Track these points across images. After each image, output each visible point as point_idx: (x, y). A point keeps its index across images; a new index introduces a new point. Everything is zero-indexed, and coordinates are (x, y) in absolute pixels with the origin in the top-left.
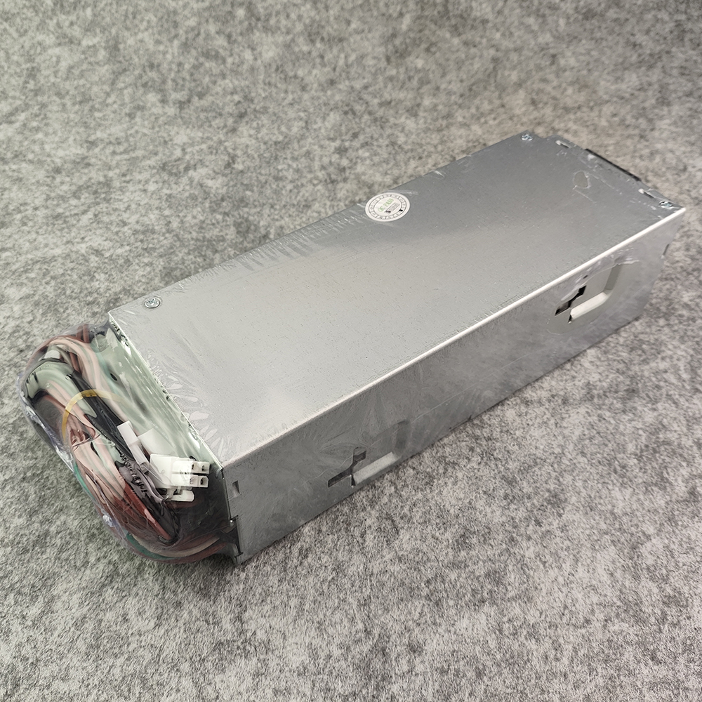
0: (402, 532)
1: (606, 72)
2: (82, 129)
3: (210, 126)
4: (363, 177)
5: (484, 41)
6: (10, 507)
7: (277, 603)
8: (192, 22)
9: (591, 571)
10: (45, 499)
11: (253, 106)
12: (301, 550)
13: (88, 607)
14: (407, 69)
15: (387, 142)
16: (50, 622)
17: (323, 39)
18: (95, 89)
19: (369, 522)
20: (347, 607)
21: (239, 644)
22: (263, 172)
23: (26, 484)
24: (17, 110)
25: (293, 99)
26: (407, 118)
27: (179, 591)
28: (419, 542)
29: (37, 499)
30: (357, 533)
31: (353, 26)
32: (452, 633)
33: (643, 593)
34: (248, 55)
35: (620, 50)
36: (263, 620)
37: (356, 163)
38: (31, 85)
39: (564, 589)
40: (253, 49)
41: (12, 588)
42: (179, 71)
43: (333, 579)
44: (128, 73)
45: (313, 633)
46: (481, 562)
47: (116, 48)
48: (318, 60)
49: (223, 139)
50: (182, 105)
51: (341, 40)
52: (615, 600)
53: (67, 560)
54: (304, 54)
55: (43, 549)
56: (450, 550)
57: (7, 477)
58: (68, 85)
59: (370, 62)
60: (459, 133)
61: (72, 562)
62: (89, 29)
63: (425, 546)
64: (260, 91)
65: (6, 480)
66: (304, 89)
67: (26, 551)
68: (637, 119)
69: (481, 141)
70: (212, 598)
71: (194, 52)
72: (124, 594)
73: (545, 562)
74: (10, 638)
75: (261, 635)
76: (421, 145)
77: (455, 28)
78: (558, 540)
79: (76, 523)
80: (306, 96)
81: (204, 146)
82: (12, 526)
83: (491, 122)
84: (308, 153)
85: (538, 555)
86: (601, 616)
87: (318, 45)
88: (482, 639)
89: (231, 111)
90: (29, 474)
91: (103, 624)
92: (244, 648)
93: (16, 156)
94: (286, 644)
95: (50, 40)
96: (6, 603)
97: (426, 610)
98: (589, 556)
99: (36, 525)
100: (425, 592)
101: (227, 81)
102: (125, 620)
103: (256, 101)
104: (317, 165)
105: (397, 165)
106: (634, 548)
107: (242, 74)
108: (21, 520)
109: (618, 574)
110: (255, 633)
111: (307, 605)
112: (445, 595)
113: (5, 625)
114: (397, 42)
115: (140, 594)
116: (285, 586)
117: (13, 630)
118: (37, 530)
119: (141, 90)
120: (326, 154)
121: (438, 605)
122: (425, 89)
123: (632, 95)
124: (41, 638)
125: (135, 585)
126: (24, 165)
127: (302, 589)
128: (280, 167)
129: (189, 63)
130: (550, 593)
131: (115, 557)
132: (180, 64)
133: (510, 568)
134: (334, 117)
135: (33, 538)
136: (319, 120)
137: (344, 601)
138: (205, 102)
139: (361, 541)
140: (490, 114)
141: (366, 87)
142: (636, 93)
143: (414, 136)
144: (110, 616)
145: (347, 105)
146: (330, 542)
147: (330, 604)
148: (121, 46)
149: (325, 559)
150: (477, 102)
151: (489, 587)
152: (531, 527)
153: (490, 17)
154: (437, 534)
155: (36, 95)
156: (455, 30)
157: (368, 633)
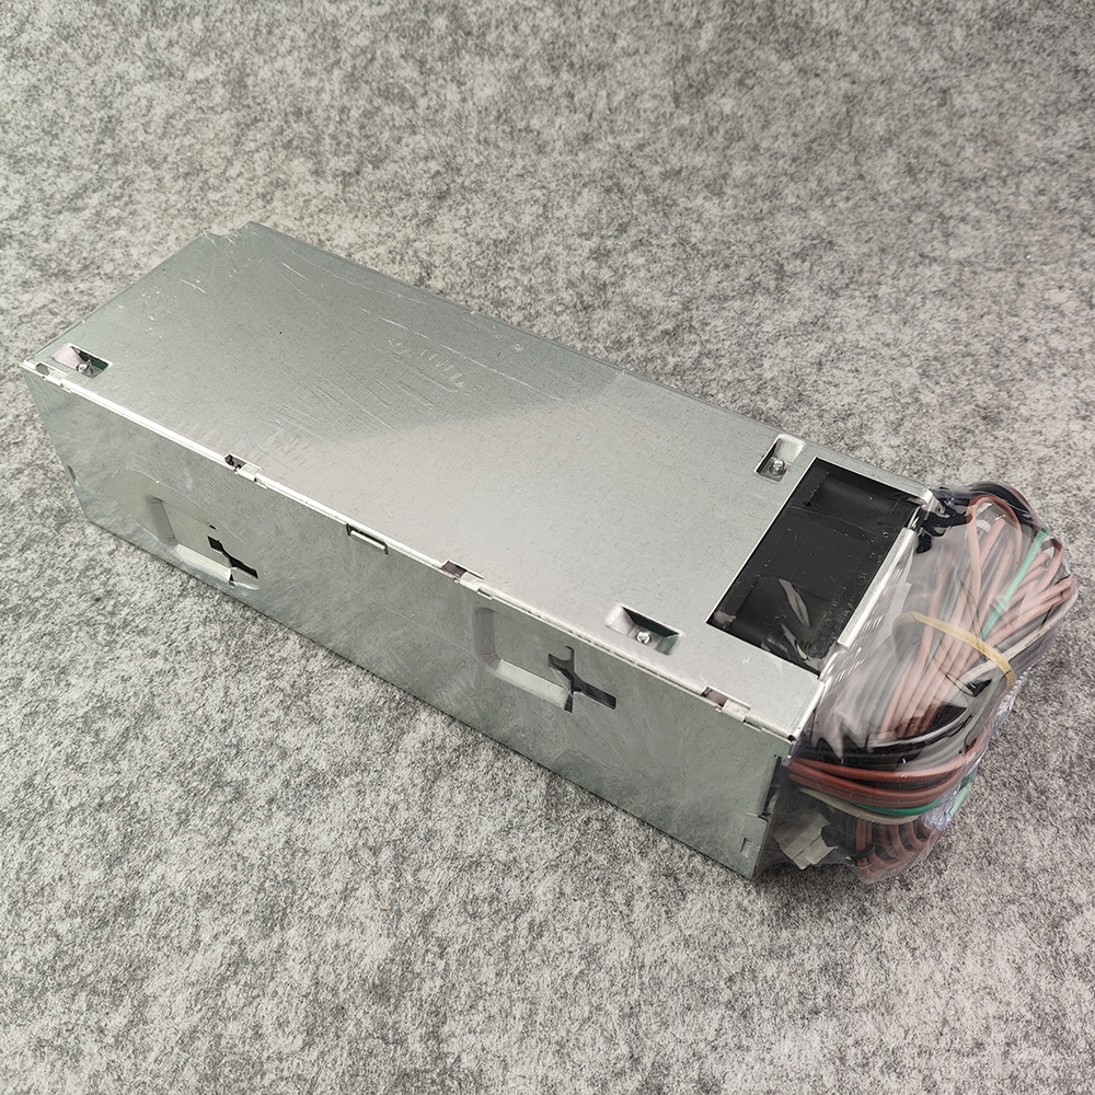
0: (690, 896)
1: (1028, 118)
2: (190, 220)
3: (392, 215)
4: (634, 300)
5: (832, 66)
6: (79, 852)
7: (494, 1011)
8: (363, 40)
9: (986, 962)
10: (132, 840)
11: (459, 180)
12: (531, 925)
13: (200, 1015)
14: (706, 115)
15: (673, 240)
16: (143, 1038)
17: (572, 65)
18: (209, 152)
19: (639, 881)
20: (602, 1019)
21: (435, 1076)
22: (475, 293)
23: (104, 815)
24: (85, 188)
25: (524, 167)
26: (705, 198)
27: (341, 989)
28: (717, 914)
29: (120, 840)
30: (619, 898)
31: (621, 43)
32: (767, 1062)
33: (1068, 1000)
34: (452, 94)
35: (1053, 80)
36: (472, 1039)
37: (622, 277)
38: (107, 147)
39: (944, 993)
40: (460, 84)
41: (83, 984)
42: (341, 122)
43: (581, 972)
44: (260, 124)
45: (549, 1059)
46: (813, 949)
47: (241, 84)
48: (564, 102)
49: (412, 237)
50: (346, 178)
51: (601, 67)
52: (1023, 1010)
53: (165, 938)
54: (541, 91)
55: (130, 921)
56: (765, 928)
57: (74, 803)
58: (165, 147)
59: (647, 103)
60: (790, 224)
61: (175, 942)
62: (197, 52)
63: (725, 919)
64: (472, 154)
65: (73, 809)
66: (540, 150)
67: (103, 923)
68: (1078, 199)
69: (825, 236)
70: (393, 1000)
71: (365, 90)
72: (255, 993)
73: (915, 949)
74: (81, 1063)
75: (468, 1062)
76: (728, 245)
77: (786, 44)
78: (935, 912)
79: (181, 877)
80: (544, 163)
81: (382, 249)
82: (82, 883)
83: (841, 205)
84: (548, 258)
85: (903, 939)
86: (1001, 1038)
87: (565, 76)
88: (813, 1073)
89: (424, 189)
90: (108, 798)
91: (223, 1042)
92: (443, 1082)
93: (86, 267)
94: (507, 1077)
95: (136, 71)
96: (74, 1008)
97: (726, 1025)
98: (984, 939)
99: (119, 882)
100: (726, 995)
101: (419, 137)
102: (258, 1035)
103: (463, 172)
104: (561, 279)
105: (688, 278)
106: (1055, 926)
107: (442, 126)
108: (96, 873)
109: (1029, 969)
110: (458, 1059)
111: (541, 1014)
112: (757, 1002)
113: (73, 1044)
114: (692, 69)
115: (280, 993)
116: (506, 983)
117: (86, 1051)
118: (121, 890)
119: (282, 154)
120: (575, 261)
121: (745, 1017)
122: (737, 147)
123: (1071, 156)
124: (128, 1064)
125: (273, 978)
126: (98, 282)
127: (534, 989)
128: (502, 284)
129: (359, 108)
130: (921, 999)
131: (241, 933)
132: (343, 110)
133: (860, 957)
134: (589, 198)
135: (115, 902)
136: (565, 203)
137: (598, 1008)
138: (384, 174)
139: (626, 912)
140: (840, 190)
141: (641, 147)
142: (1077, 154)
143: (716, 230)
144: (233, 1028)
145: (611, 178)
146: (576, 912)
147: (576, 1013)
148: (250, 81)
149: (569, 939)
150: (819, 170)
151: (827, 988)
152: (893, 892)
153: (843, 26)
154: (746, 902)
155: (116, 163)
156: (786, 50)
157: (635, 1060)
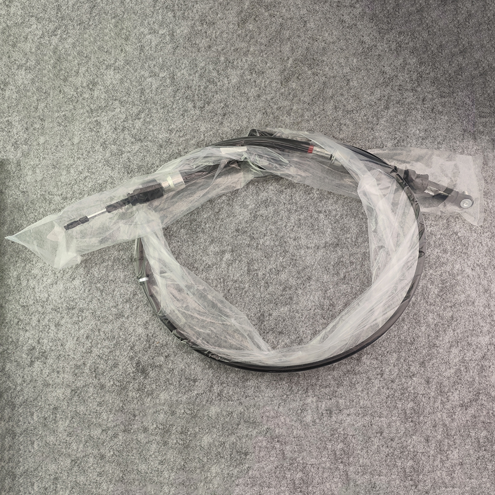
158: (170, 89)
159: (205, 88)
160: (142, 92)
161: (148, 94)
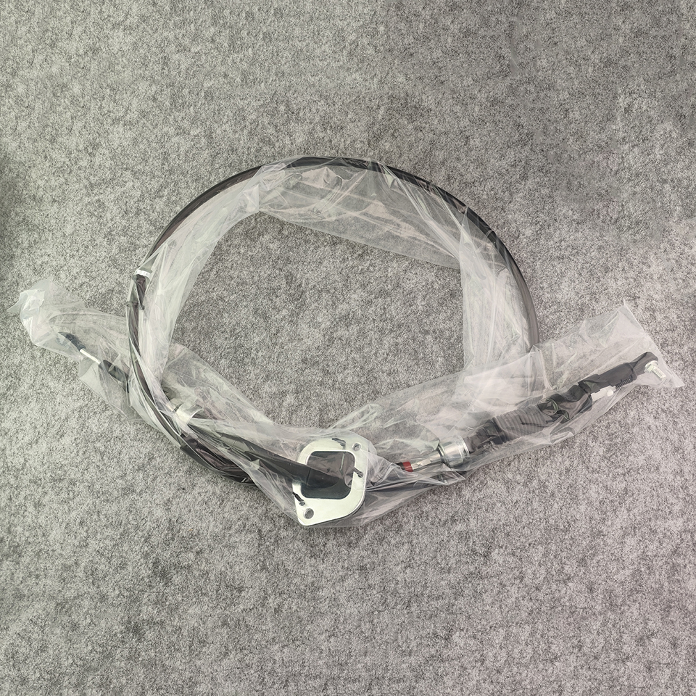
158: (206, 154)
159: (257, 151)
160: (165, 156)
161: (174, 160)
